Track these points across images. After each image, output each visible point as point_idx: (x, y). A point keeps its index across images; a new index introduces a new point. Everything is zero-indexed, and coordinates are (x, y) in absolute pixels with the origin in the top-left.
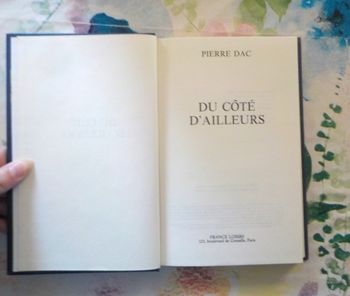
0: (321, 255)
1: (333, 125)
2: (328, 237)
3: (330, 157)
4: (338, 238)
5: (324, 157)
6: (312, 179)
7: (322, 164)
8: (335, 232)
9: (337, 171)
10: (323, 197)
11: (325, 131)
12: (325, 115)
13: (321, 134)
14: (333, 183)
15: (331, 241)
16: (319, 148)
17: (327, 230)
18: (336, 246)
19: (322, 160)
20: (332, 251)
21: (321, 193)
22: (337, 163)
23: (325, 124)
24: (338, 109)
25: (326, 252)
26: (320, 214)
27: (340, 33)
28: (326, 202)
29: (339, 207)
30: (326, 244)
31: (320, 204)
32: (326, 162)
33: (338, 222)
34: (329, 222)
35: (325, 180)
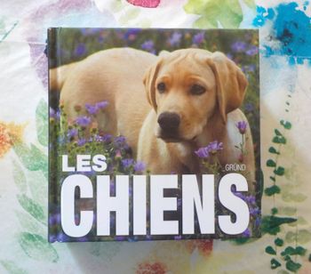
0: (273, 268)
1: (283, 141)
2: (280, 250)
3: (280, 172)
4: (289, 250)
5: (275, 172)
6: (264, 193)
7: (274, 179)
8: (286, 245)
9: (288, 185)
10: (275, 211)
11: (276, 146)
12: (277, 132)
13: (272, 150)
14: (284, 197)
15: (282, 254)
16: (270, 163)
17: (279, 242)
18: (288, 258)
19: (273, 175)
20: (283, 263)
21: (272, 207)
22: (288, 178)
23: (276, 140)
24: (288, 126)
25: (278, 265)
26: (271, 227)
27: (289, 52)
28: (277, 215)
29: (291, 221)
30: (278, 257)
31: (272, 217)
32: (277, 177)
33: (289, 235)
34: (280, 235)
35: (276, 195)
